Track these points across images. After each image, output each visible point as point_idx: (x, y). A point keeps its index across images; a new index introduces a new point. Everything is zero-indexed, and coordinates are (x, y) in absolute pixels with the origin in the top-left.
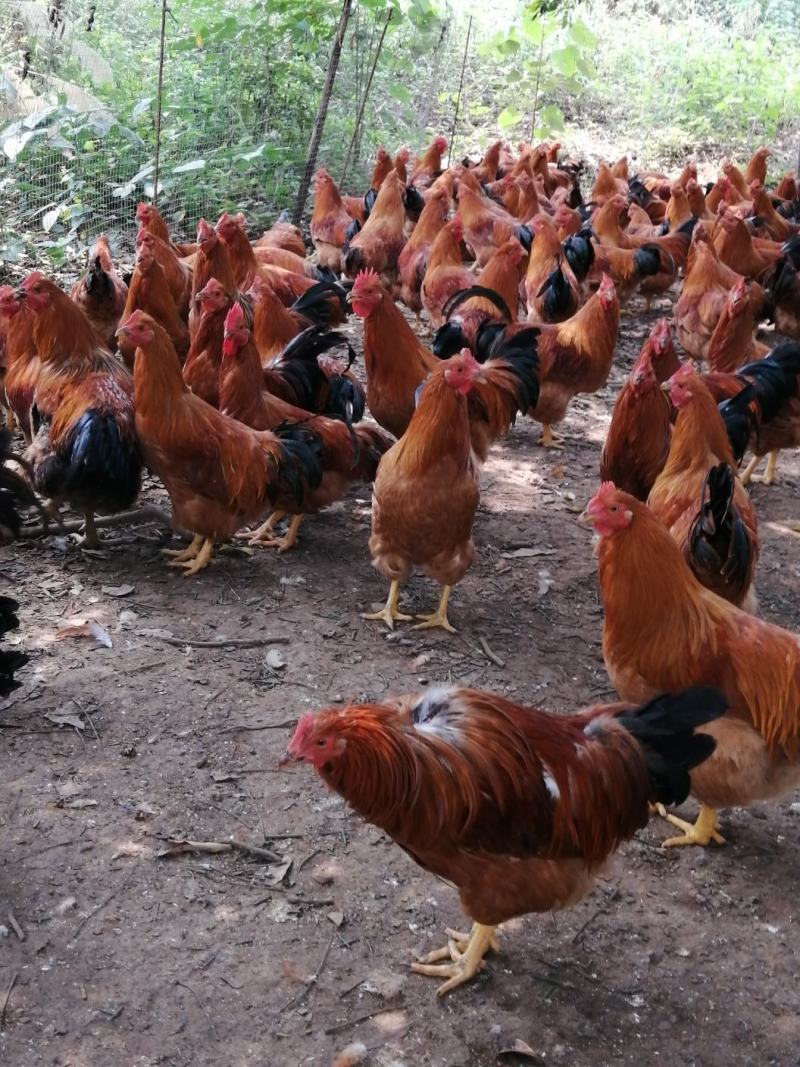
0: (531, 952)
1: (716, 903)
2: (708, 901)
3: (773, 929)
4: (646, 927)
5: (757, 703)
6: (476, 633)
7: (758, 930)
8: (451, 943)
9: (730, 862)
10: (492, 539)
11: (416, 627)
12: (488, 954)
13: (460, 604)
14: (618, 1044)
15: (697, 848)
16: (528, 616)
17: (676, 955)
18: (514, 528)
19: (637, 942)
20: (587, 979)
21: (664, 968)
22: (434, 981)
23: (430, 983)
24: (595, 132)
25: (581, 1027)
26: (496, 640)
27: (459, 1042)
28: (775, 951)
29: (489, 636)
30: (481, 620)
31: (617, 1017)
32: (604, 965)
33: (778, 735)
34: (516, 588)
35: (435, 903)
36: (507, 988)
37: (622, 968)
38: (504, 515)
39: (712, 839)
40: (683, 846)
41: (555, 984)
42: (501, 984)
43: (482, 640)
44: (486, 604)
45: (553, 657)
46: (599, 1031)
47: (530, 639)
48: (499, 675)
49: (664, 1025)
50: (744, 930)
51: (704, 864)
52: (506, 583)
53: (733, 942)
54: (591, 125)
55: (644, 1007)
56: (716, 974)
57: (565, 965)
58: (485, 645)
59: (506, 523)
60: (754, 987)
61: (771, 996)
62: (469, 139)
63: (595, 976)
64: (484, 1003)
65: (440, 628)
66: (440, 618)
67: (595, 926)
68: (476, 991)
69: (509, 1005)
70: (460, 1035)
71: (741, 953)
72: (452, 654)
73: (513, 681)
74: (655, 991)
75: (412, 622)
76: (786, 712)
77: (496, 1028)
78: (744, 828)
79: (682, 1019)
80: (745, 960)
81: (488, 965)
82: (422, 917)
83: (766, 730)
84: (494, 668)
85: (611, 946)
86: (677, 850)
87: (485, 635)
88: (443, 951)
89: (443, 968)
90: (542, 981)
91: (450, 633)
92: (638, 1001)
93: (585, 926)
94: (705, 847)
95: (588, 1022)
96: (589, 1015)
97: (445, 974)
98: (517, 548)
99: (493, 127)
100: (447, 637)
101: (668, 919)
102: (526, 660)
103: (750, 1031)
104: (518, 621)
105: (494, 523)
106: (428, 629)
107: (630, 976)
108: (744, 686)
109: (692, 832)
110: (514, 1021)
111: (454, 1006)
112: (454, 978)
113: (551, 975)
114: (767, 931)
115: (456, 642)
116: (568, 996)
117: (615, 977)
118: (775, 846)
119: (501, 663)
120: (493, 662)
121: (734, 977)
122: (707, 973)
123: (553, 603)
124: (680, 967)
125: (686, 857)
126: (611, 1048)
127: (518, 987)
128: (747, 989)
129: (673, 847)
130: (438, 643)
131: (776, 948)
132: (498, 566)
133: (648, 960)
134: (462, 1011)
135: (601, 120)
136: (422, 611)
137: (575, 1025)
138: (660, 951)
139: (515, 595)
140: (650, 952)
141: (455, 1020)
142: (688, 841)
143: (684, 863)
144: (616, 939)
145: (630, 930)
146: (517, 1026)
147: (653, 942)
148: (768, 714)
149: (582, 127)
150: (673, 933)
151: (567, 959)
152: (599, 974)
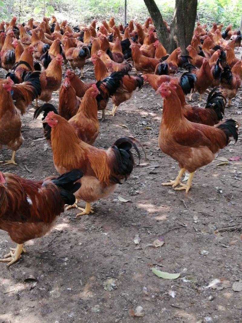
0: (35, 251)
1: (90, 229)
2: (88, 229)
3: (106, 234)
4: (70, 239)
5: (97, 171)
6: (23, 164)
7: (102, 235)
8: (11, 252)
9: (95, 217)
10: (30, 136)
11: (4, 164)
12: (23, 253)
13: (19, 156)
14: (60, 272)
15: (86, 215)
16: (40, 157)
17: (78, 245)
18: (37, 132)
19: (67, 243)
20: (52, 255)
21: (74, 249)
22: (6, 263)
23: (4, 264)
24: (64, 13)
25: (49, 269)
26: (29, 166)
27: (13, 278)
28: (106, 240)
29: (28, 164)
30: (25, 160)
31: (60, 264)
32: (57, 251)
33: (103, 179)
34: (37, 150)
35: (7, 242)
36: (28, 261)
37: (62, 251)
38: (34, 129)
39: (90, 212)
40: (82, 215)
41: (42, 258)
42: (26, 261)
43: (25, 166)
44: (27, 155)
45: (47, 168)
46: (55, 269)
47: (41, 164)
48: (30, 175)
49: (74, 264)
50: (98, 235)
51: (88, 219)
52: (34, 149)
53: (94, 239)
54: (63, 11)
55: (68, 261)
56: (89, 248)
57: (45, 253)
58: (26, 167)
59: (34, 131)
60: (100, 250)
61: (104, 252)
62: (25, 17)
63: (54, 254)
64: (21, 267)
65: (12, 164)
66: (13, 161)
67: (55, 241)
68: (18, 264)
69: (28, 266)
70: (13, 277)
71: (97, 242)
72: (16, 171)
73: (35, 176)
74: (71, 256)
75: (3, 163)
76: (105, 172)
77: (24, 273)
78: (100, 208)
79: (79, 262)
80: (97, 243)
81: (22, 256)
82: (3, 246)
83: (100, 178)
84: (29, 173)
85: (59, 246)
86: (80, 216)
87: (26, 164)
88: (9, 254)
89: (8, 259)
90: (38, 258)
91: (15, 165)
92: (66, 259)
93: (52, 241)
94: (88, 215)
95: (51, 267)
96: (52, 265)
97: (9, 261)
98: (37, 138)
99: (32, 13)
100: (15, 166)
101: (76, 236)
102: (39, 170)
103: (98, 262)
104: (37, 159)
105: (31, 132)
106: (8, 164)
107: (64, 253)
108: (93, 167)
109: (85, 211)
110: (29, 270)
111: (12, 269)
112: (12, 261)
113: (41, 256)
114: (104, 235)
115: (17, 167)
116: (46, 261)
117: (60, 254)
118: (108, 212)
119: (31, 172)
120: (29, 172)
121: (94, 248)
122: (87, 248)
123: (48, 153)
124: (79, 248)
125: (82, 218)
126: (58, 273)
127: (31, 261)
128: (98, 251)
129: (79, 216)
130: (11, 168)
131: (107, 239)
132: (31, 144)
133: (70, 247)
134: (14, 270)
135: (66, 10)
136: (7, 159)
137: (48, 268)
138: (74, 245)
139: (36, 152)
140: (70, 245)
141: (12, 273)
142: (84, 214)
143: (82, 220)
144: (61, 243)
145: (65, 240)
146: (30, 271)
147: (72, 242)
148: (100, 174)
149: (60, 12)
150: (78, 239)
151: (46, 251)
152: (55, 254)
